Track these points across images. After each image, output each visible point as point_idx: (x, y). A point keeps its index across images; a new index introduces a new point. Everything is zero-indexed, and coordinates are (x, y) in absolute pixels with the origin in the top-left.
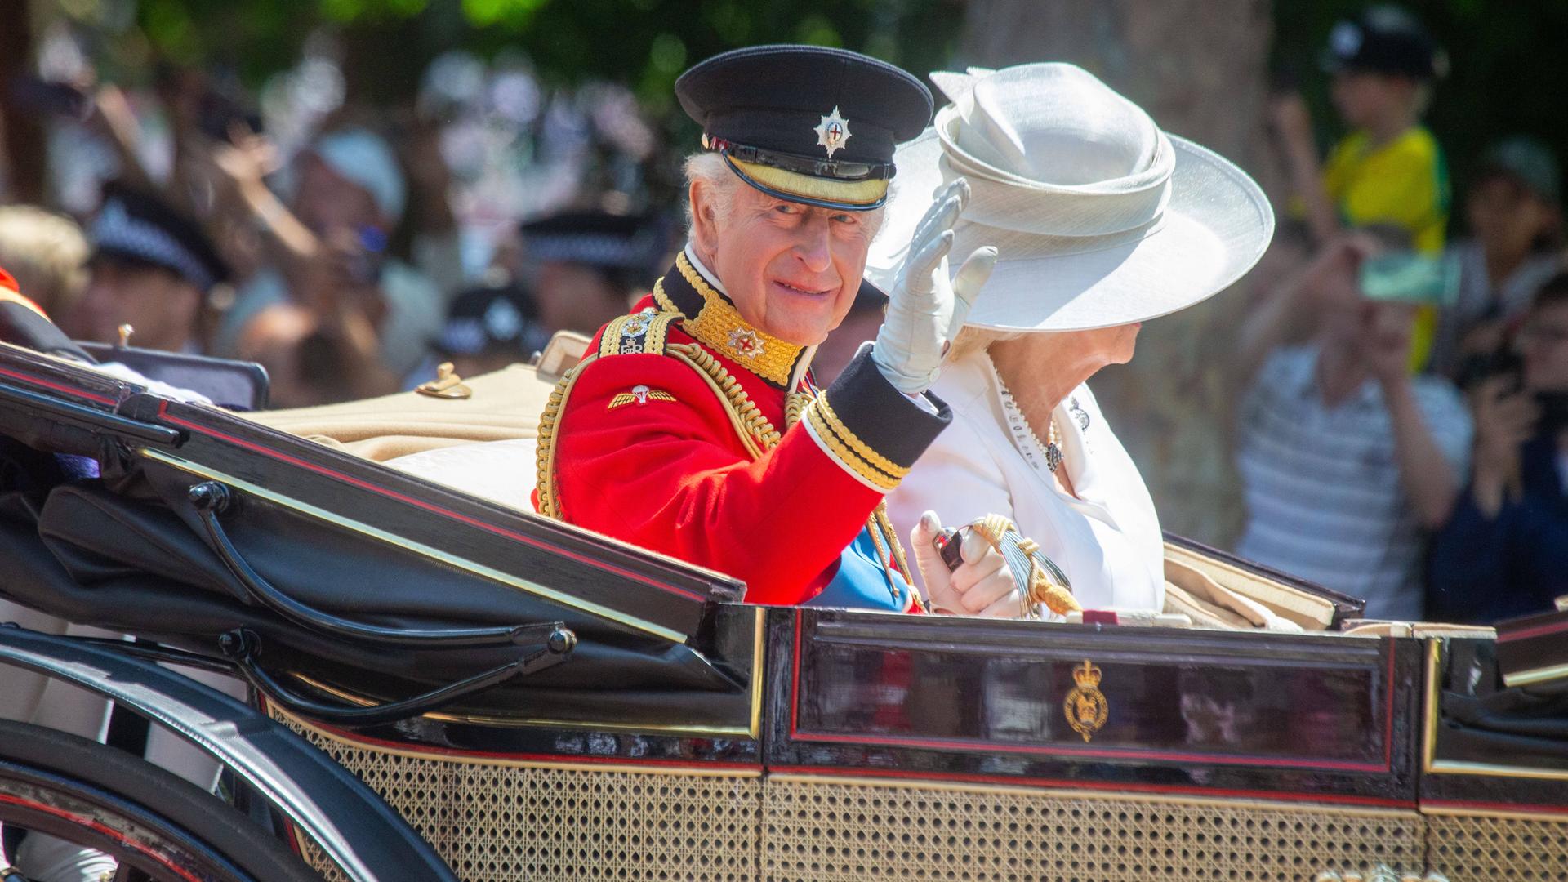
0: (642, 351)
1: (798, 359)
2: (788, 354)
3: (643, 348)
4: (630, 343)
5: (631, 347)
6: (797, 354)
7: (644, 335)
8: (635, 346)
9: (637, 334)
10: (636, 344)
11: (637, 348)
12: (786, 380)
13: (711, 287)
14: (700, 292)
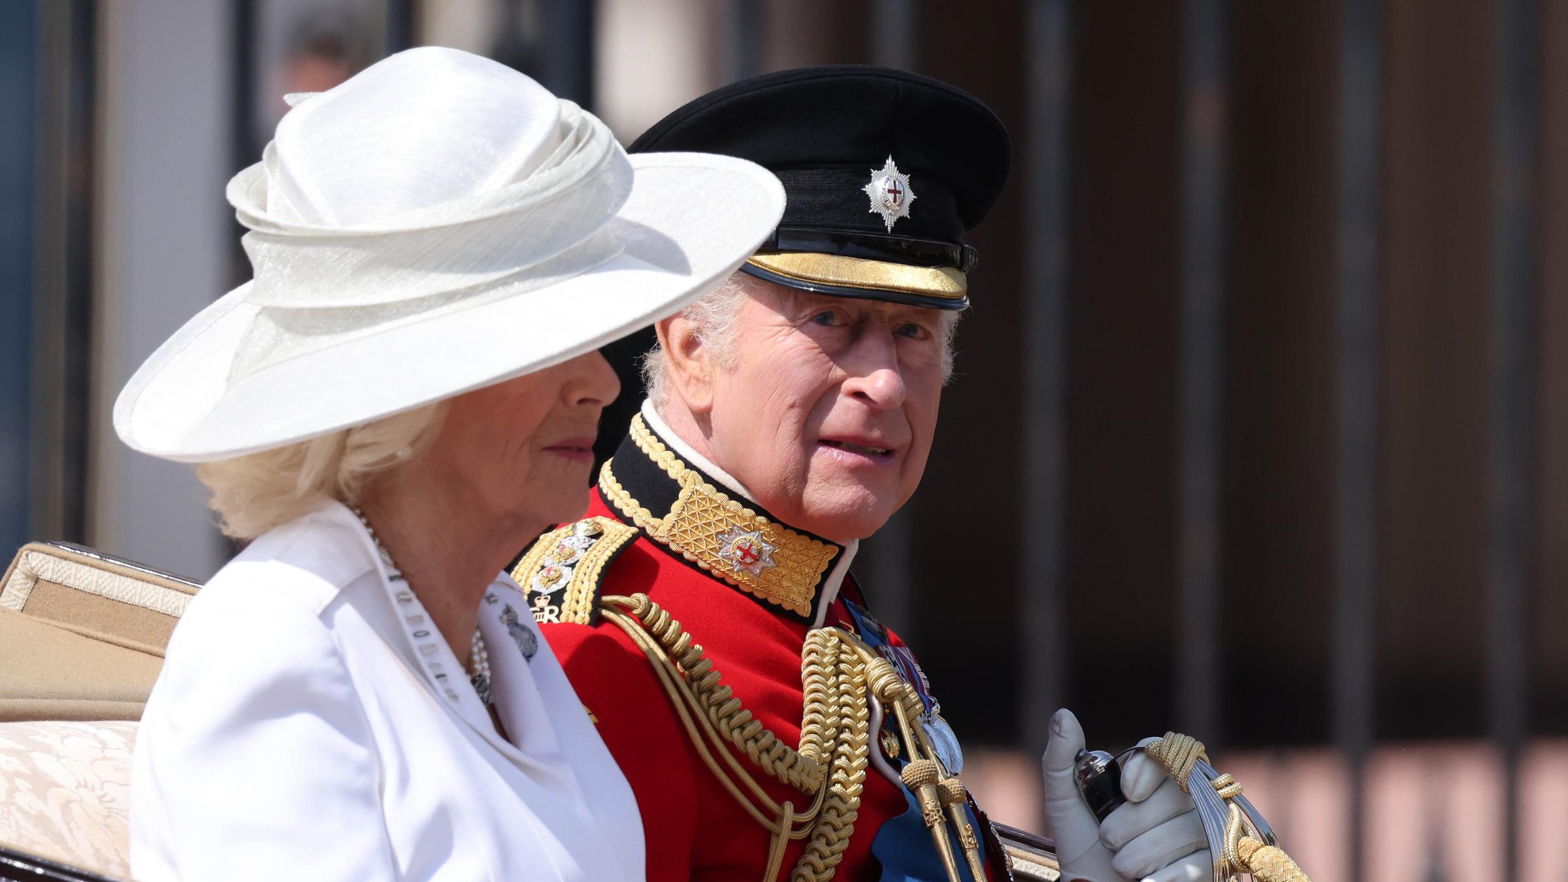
0: (558, 617)
1: (826, 575)
2: (810, 567)
3: (560, 612)
4: (541, 602)
5: (542, 610)
6: (825, 567)
7: (563, 590)
8: (547, 609)
9: (555, 588)
10: (550, 604)
11: (551, 612)
12: (809, 608)
13: (688, 465)
14: (672, 474)
